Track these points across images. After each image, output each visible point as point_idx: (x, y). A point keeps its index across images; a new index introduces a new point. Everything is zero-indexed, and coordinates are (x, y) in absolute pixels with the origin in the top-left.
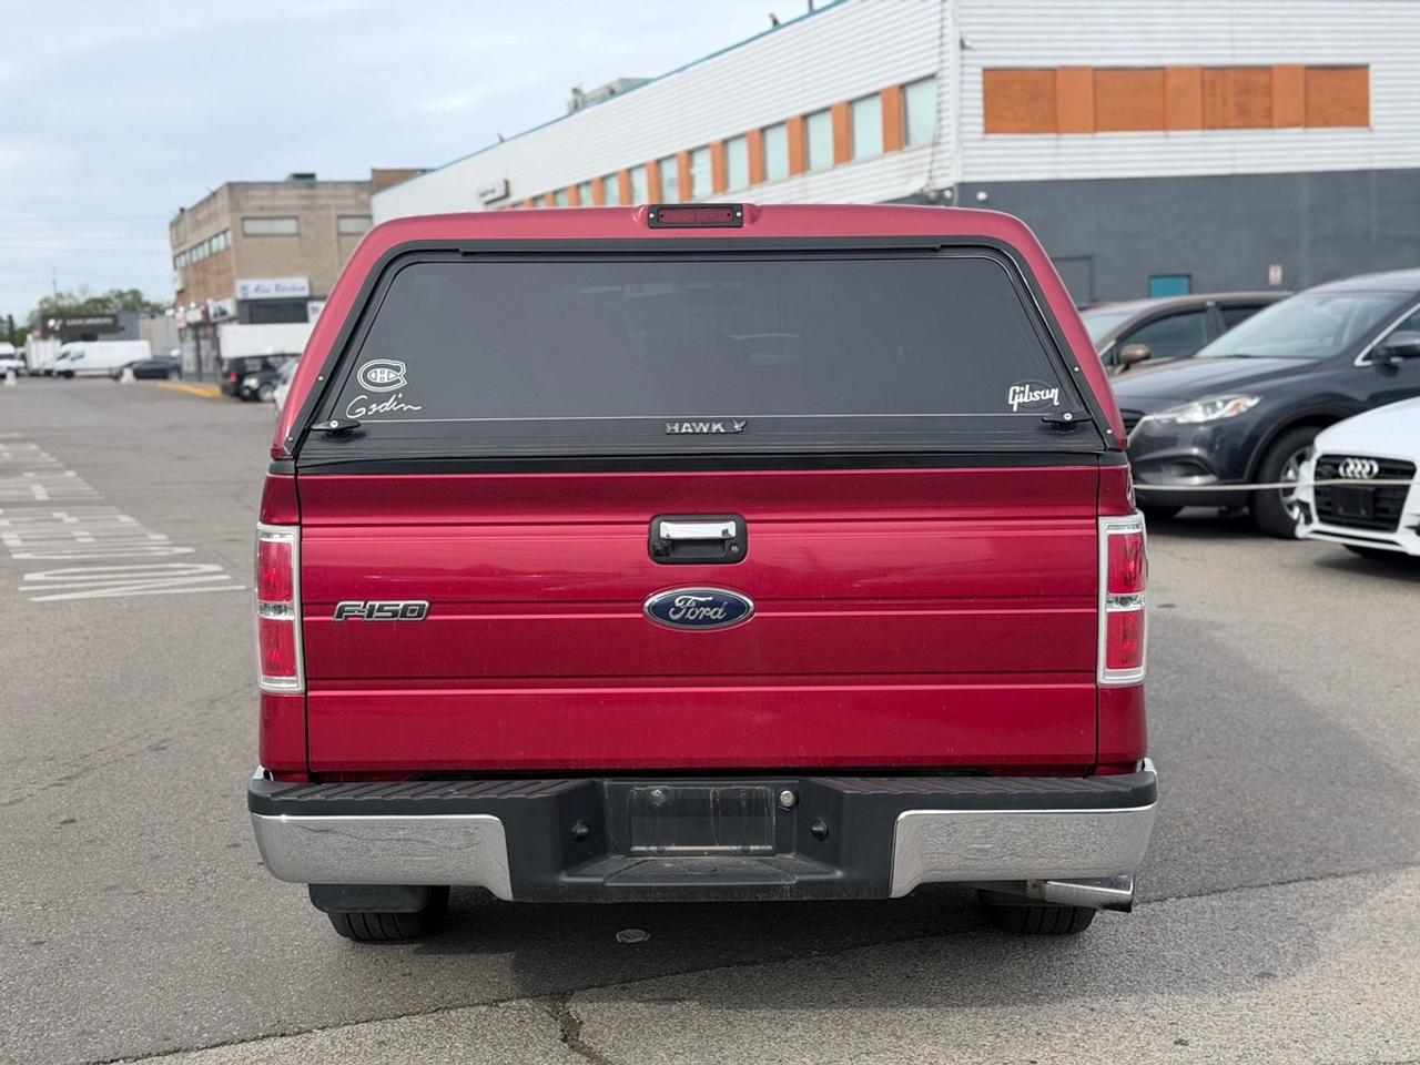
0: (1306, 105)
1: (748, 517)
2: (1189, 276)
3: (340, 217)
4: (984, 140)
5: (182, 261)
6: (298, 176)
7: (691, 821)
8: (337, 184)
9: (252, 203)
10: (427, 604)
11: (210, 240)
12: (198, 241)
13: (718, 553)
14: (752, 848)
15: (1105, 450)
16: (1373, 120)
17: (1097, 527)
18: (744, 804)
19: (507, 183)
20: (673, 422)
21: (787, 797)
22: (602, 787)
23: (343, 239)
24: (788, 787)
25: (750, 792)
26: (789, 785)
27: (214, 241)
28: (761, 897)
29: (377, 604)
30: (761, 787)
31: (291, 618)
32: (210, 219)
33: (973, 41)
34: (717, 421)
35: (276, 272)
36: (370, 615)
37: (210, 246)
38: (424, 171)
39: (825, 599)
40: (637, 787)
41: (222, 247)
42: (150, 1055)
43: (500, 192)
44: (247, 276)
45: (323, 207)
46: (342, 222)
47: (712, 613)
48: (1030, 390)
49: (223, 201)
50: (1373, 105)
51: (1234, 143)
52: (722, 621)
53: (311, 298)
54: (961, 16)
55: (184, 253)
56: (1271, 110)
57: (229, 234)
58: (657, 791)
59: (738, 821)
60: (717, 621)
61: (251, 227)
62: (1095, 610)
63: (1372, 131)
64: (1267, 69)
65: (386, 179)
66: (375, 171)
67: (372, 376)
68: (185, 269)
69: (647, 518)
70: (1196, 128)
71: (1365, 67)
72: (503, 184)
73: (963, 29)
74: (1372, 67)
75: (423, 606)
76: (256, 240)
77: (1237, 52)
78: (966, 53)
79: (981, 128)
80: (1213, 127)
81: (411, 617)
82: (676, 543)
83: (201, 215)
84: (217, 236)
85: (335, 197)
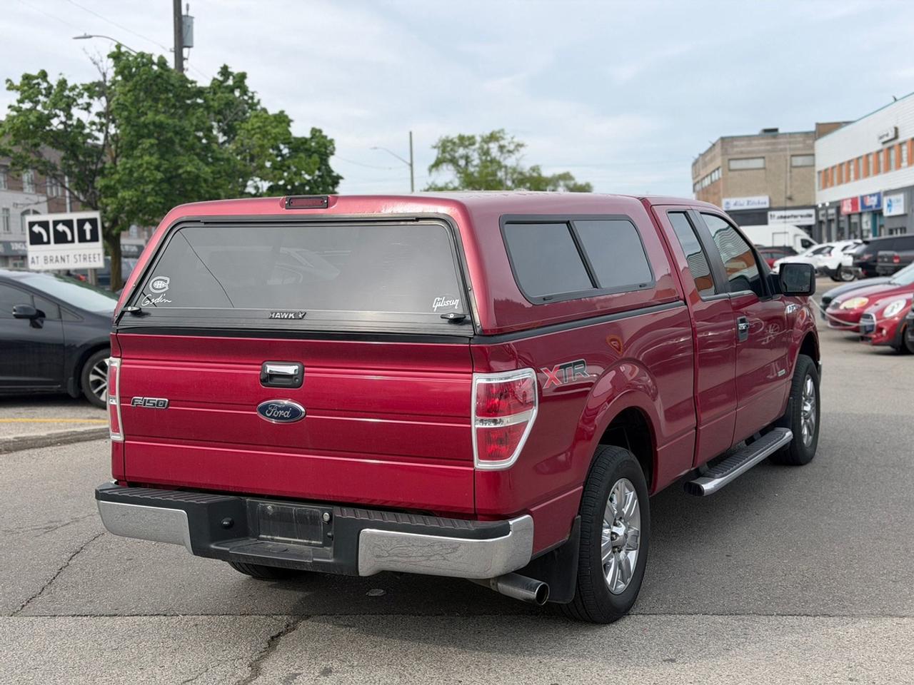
1: (305, 364)
3: (792, 156)
5: (698, 187)
6: (766, 131)
7: (286, 524)
8: (791, 135)
9: (736, 150)
10: (167, 400)
11: (711, 174)
12: (705, 174)
13: (290, 382)
14: (313, 542)
15: (475, 334)
17: (471, 379)
18: (308, 518)
19: (896, 129)
20: (272, 312)
21: (326, 516)
22: (245, 502)
23: (793, 169)
24: (326, 510)
25: (311, 511)
26: (328, 510)
27: (713, 175)
28: (298, 568)
29: (148, 398)
30: (315, 509)
31: (116, 403)
32: (712, 160)
34: (291, 312)
35: (749, 193)
36: (144, 405)
37: (711, 178)
38: (847, 123)
39: (338, 410)
40: (261, 503)
41: (717, 178)
42: (103, 615)
43: (892, 135)
44: (729, 196)
45: (781, 150)
46: (794, 159)
47: (284, 414)
48: (445, 300)
49: (718, 149)
52: (288, 419)
53: (770, 209)
55: (698, 182)
57: (720, 170)
58: (270, 506)
59: (305, 526)
60: (286, 418)
61: (734, 165)
62: (469, 426)
65: (824, 129)
66: (818, 125)
67: (155, 284)
68: (698, 192)
69: (261, 362)
72: (893, 130)
75: (165, 401)
76: (737, 173)
81: (161, 407)
82: (272, 376)
83: (708, 158)
84: (714, 171)
85: (790, 143)
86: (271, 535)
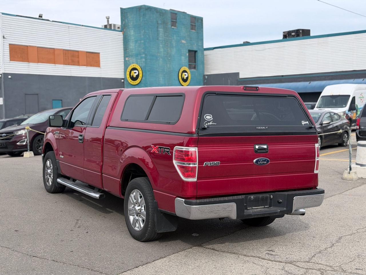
0: (87, 61)
2: (61, 100)
4: (10, 62)
7: (257, 202)
13: (264, 151)
14: (266, 207)
15: (317, 132)
16: (101, 66)
17: (315, 146)
18: (265, 198)
20: (257, 127)
21: (272, 197)
24: (272, 195)
25: (266, 196)
30: (268, 195)
31: (196, 166)
33: (6, 37)
34: (264, 127)
36: (210, 165)
39: (280, 159)
40: (249, 196)
47: (264, 162)
48: (305, 122)
50: (101, 62)
51: (71, 69)
54: (3, 30)
56: (79, 61)
58: (252, 197)
59: (264, 202)
60: (265, 164)
62: (315, 160)
63: (101, 68)
64: (78, 52)
67: (207, 117)
69: (254, 145)
70: (62, 64)
71: (99, 53)
73: (4, 33)
74: (100, 54)
75: (219, 162)
77: (71, 47)
78: (5, 39)
79: (9, 59)
80: (66, 64)
81: (217, 165)
82: (258, 149)
86: (251, 207)
